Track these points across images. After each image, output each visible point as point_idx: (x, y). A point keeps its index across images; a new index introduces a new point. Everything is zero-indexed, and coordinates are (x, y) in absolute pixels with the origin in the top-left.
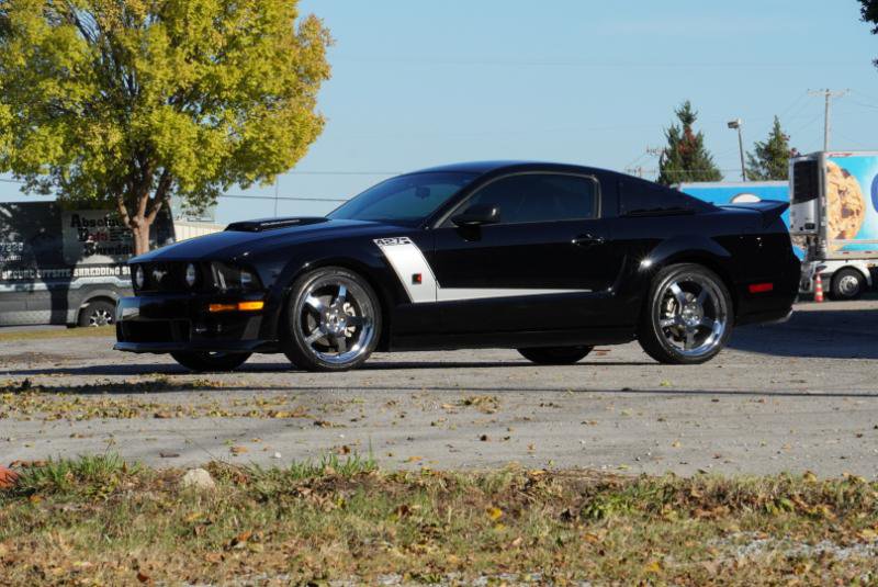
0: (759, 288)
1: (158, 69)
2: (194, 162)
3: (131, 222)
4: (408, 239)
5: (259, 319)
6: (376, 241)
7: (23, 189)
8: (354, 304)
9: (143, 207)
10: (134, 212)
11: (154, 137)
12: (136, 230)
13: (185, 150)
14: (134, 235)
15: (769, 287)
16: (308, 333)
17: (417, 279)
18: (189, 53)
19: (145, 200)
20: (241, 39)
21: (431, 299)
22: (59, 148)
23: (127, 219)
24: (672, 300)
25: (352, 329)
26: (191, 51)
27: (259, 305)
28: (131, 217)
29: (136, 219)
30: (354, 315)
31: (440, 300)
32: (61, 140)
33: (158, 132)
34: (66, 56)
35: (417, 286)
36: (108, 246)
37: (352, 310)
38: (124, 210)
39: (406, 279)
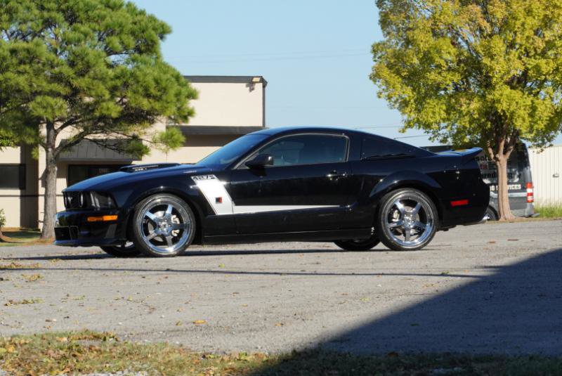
0: (458, 203)
1: (497, 64)
2: (528, 119)
3: (495, 158)
4: (214, 176)
5: (115, 226)
6: (192, 178)
7: (430, 139)
8: (179, 216)
9: (502, 148)
10: (496, 151)
11: (496, 105)
12: (498, 162)
13: (522, 112)
14: (497, 166)
15: (465, 202)
16: (147, 234)
17: (219, 200)
18: (522, 52)
19: (503, 143)
20: (556, 42)
21: (229, 213)
22: (442, 112)
23: (492, 156)
24: (396, 211)
25: (178, 231)
26: (523, 51)
27: (115, 217)
28: (495, 154)
29: (497, 156)
30: (178, 223)
31: (235, 213)
32: (444, 107)
33: (499, 101)
34: (441, 57)
35: (219, 205)
36: (487, 173)
37: (177, 220)
38: (491, 151)
39: (212, 201)
